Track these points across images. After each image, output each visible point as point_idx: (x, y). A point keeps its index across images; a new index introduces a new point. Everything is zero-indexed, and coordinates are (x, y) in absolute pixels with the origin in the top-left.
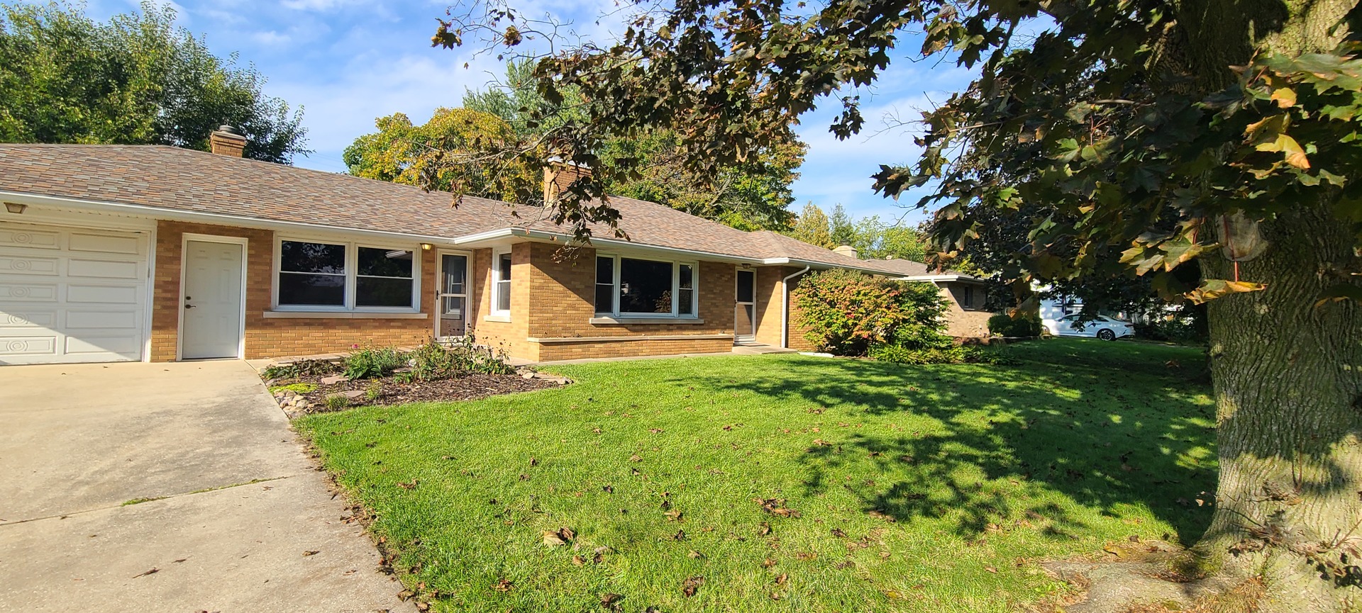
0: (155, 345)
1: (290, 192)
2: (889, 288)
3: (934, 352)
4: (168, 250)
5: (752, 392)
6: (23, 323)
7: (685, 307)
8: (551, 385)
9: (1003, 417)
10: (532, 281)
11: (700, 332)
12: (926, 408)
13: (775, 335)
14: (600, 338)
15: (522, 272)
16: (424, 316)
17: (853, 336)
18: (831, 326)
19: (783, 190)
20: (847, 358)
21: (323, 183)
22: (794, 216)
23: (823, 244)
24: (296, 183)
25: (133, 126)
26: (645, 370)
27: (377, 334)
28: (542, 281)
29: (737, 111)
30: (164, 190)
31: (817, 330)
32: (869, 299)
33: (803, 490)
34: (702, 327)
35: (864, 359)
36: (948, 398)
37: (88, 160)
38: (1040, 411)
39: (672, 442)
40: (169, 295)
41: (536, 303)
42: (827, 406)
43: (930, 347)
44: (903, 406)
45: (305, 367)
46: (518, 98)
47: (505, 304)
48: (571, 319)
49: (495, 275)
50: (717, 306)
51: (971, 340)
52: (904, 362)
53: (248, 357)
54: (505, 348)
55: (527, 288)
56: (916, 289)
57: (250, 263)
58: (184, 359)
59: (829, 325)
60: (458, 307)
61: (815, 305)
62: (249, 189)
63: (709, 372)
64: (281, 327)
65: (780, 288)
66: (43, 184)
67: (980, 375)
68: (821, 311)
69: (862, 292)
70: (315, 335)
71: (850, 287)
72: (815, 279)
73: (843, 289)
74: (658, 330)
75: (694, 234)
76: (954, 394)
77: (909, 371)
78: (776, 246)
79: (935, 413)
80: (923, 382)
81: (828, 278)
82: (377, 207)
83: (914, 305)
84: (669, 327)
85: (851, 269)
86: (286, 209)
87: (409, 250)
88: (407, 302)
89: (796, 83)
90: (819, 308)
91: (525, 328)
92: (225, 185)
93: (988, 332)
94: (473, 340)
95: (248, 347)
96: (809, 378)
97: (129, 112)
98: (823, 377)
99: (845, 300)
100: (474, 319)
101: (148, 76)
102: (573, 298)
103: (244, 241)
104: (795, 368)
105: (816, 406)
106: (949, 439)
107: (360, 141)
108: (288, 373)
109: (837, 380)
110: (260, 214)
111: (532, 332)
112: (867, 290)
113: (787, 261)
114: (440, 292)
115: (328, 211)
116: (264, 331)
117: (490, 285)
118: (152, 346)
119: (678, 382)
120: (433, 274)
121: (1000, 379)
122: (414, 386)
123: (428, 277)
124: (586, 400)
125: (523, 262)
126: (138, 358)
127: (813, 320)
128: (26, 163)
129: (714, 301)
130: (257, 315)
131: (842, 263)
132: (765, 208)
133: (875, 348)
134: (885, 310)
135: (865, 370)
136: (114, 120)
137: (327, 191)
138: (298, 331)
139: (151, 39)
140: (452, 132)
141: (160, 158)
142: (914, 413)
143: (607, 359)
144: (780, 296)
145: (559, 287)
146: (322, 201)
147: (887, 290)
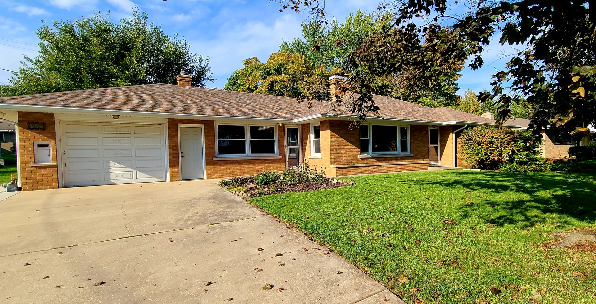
0: (171, 174)
1: (217, 102)
2: (509, 134)
3: (534, 166)
4: (173, 132)
5: (439, 185)
6: (120, 166)
7: (404, 148)
8: (346, 185)
9: (560, 193)
10: (331, 138)
11: (412, 161)
12: (522, 190)
13: (450, 161)
14: (364, 165)
15: (326, 134)
16: (281, 157)
17: (490, 159)
18: (478, 155)
19: (453, 84)
20: (488, 171)
21: (230, 96)
22: (459, 97)
23: (476, 112)
24: (219, 97)
25: (137, 73)
26: (386, 178)
27: (261, 166)
28: (336, 138)
29: (428, 67)
30: (169, 105)
31: (471, 157)
32: (498, 140)
33: (461, 217)
34: (412, 158)
35: (496, 171)
36: (535, 186)
37: (135, 93)
38: (580, 190)
39: (405, 203)
40: (175, 152)
41: (333, 149)
42: (474, 190)
43: (532, 164)
44: (510, 189)
45: (238, 181)
46: (309, 43)
47: (318, 150)
48: (350, 156)
49: (312, 137)
50: (420, 147)
51: (558, 160)
52: (517, 172)
53: (208, 178)
54: (323, 169)
55: (328, 142)
56: (525, 134)
57: (205, 136)
58: (183, 180)
59: (477, 154)
60: (294, 153)
61: (470, 145)
62: (201, 102)
63: (418, 178)
64: (220, 164)
65: (452, 136)
66: (124, 106)
67: (557, 176)
68: (473, 147)
69: (495, 137)
70: (235, 168)
71: (488, 134)
72: (470, 131)
73: (485, 136)
74: (391, 160)
75: (407, 111)
76: (539, 184)
77: (519, 175)
78: (449, 115)
79: (526, 191)
80: (524, 180)
81: (477, 130)
82: (256, 107)
83: (523, 142)
84: (396, 158)
85: (489, 125)
86: (218, 110)
87: (271, 126)
88: (273, 151)
89: (451, 57)
90: (472, 146)
91: (329, 161)
92: (191, 101)
93: (568, 156)
94: (308, 167)
95: (208, 174)
96: (466, 179)
97: (134, 67)
98: (473, 179)
99: (485, 141)
100: (303, 158)
101: (140, 48)
102: (350, 146)
103: (202, 126)
104: (460, 175)
105: (469, 190)
106: (529, 201)
107: (236, 73)
108: (232, 184)
109: (481, 180)
110: (209, 113)
111: (332, 163)
112: (497, 135)
113: (455, 123)
114: (287, 146)
115: (236, 110)
116: (214, 167)
117: (310, 141)
118: (170, 175)
119: (404, 182)
120: (283, 137)
121: (566, 178)
122: (288, 187)
123: (281, 139)
124: (364, 190)
125: (326, 130)
126: (165, 180)
127: (469, 152)
128: (113, 96)
129: (418, 145)
130: (210, 159)
131: (485, 122)
132: (443, 94)
133: (502, 165)
134: (506, 145)
135: (496, 175)
136: (128, 71)
137: (232, 100)
138: (228, 166)
139: (139, 30)
140: (282, 65)
141: (161, 90)
142: (516, 191)
143: (368, 175)
144: (452, 140)
145: (343, 141)
146: (232, 105)
147: (507, 135)
